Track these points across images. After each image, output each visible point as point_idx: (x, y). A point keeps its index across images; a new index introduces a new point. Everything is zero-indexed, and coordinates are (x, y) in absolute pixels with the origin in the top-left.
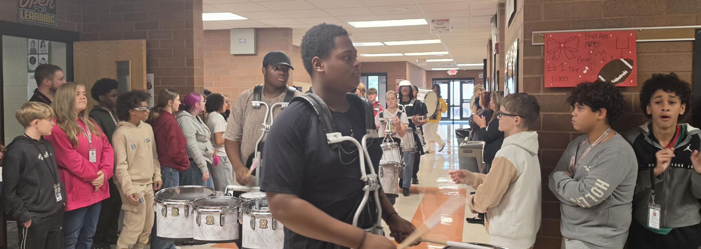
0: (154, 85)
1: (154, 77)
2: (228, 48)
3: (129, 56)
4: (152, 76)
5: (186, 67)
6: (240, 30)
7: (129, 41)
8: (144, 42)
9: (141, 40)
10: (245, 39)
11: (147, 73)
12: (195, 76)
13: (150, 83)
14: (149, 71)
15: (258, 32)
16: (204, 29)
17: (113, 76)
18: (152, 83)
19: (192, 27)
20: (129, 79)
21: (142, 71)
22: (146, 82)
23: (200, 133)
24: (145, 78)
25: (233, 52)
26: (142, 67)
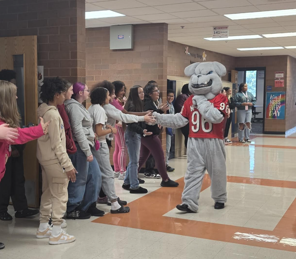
0: (44, 76)
1: (44, 69)
2: (108, 45)
3: (23, 50)
4: (42, 68)
5: (70, 59)
6: (119, 27)
7: (23, 37)
8: (35, 37)
9: (33, 36)
10: (123, 36)
11: (38, 65)
12: (78, 68)
13: (40, 74)
14: (39, 64)
15: (136, 28)
16: (86, 28)
17: (11, 68)
18: (42, 74)
19: (76, 24)
20: (23, 70)
21: (34, 64)
22: (37, 73)
23: (87, 119)
24: (36, 70)
25: (112, 48)
26: (34, 59)
